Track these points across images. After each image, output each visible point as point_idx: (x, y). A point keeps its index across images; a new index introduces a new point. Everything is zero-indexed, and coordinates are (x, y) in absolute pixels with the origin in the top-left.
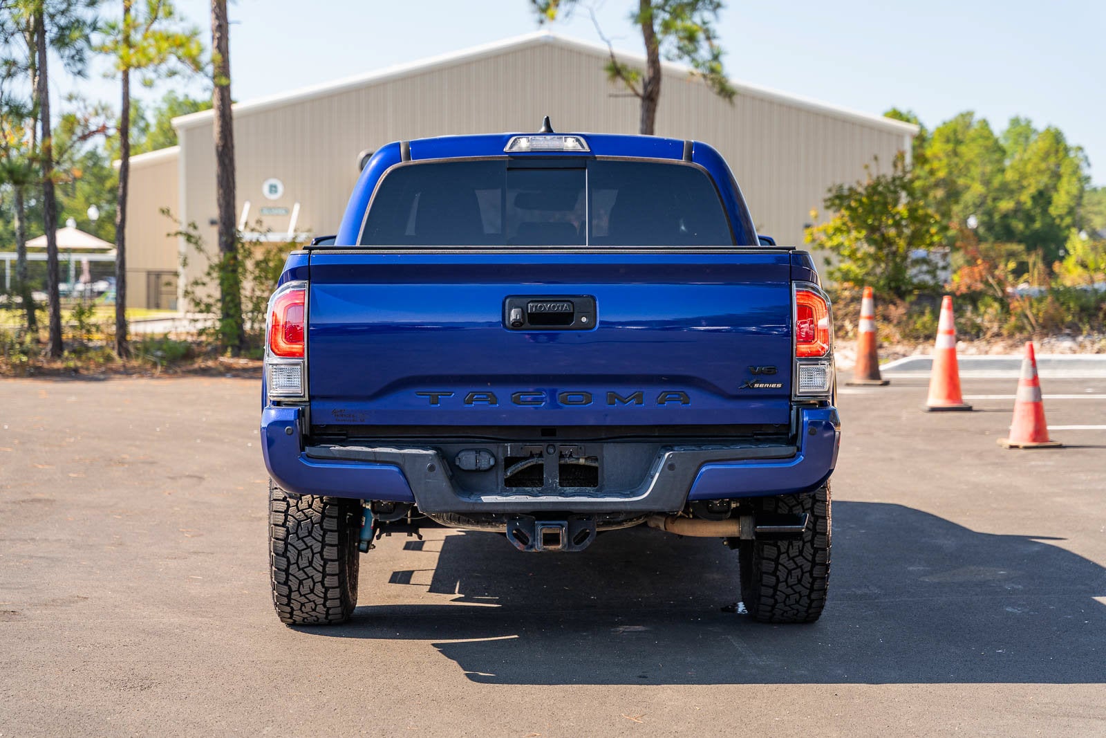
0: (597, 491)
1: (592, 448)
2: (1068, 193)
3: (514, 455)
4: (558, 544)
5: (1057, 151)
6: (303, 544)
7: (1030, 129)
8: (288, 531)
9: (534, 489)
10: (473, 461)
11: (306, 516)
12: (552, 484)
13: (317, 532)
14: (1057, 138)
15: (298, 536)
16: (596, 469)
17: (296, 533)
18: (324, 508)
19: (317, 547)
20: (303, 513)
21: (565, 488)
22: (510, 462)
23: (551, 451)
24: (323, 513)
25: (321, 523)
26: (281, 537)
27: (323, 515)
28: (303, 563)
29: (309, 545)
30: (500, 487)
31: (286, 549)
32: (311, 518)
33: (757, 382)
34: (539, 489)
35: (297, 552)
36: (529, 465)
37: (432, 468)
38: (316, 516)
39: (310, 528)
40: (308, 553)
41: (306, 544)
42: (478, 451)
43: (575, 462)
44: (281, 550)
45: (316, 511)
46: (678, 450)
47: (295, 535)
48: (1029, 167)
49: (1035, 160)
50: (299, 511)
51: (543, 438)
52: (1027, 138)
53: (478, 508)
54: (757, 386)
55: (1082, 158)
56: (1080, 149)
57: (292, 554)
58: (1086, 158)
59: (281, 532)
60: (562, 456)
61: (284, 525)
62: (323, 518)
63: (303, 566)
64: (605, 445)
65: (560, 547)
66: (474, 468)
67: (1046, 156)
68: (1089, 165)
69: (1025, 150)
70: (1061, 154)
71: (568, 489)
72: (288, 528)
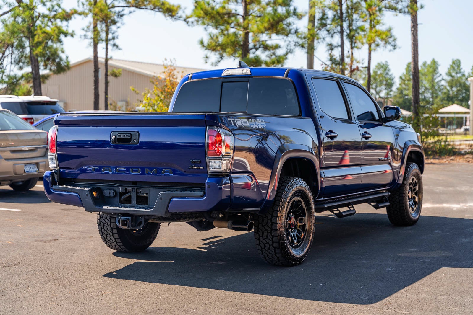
1: (147, 190)
3: (122, 192)
4: (126, 226)
6: (105, 221)
10: (108, 193)
12: (133, 203)
16: (148, 197)
17: (103, 217)
22: (121, 194)
23: (134, 190)
28: (106, 228)
30: (118, 203)
33: (194, 166)
34: (129, 205)
36: (127, 196)
37: (87, 195)
42: (110, 189)
43: (143, 195)
51: (131, 186)
54: (194, 168)
60: (137, 192)
64: (151, 189)
66: (108, 196)
71: (139, 206)
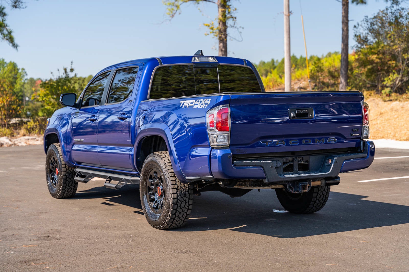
0: (309, 172)
1: (306, 158)
2: (20, 84)
3: (285, 161)
5: (15, 70)
6: (183, 199)
7: (4, 62)
8: (178, 195)
9: (292, 172)
11: (184, 189)
12: (296, 170)
13: (187, 195)
14: (14, 66)
15: (181, 197)
16: (308, 165)
17: (181, 196)
18: (189, 186)
19: (187, 200)
20: (182, 188)
21: (300, 172)
22: (284, 163)
23: (296, 159)
24: (189, 188)
25: (188, 192)
26: (176, 198)
27: (189, 189)
28: (182, 206)
29: (185, 199)
30: (282, 173)
31: (177, 202)
32: (185, 190)
34: (293, 172)
35: (181, 202)
36: (289, 164)
37: (272, 167)
38: (187, 189)
39: (185, 193)
40: (184, 203)
41: (184, 199)
42: (277, 161)
43: (301, 163)
44: (175, 202)
45: (187, 188)
46: (338, 157)
47: (180, 196)
48: (5, 75)
49: (7, 73)
50: (181, 188)
51: (292, 155)
52: (3, 65)
53: (285, 180)
54: (353, 135)
55: (24, 72)
56: (23, 69)
57: (179, 204)
58: (26, 72)
59: (176, 195)
60: (298, 161)
61: (176, 193)
62: (189, 190)
63: (182, 207)
64: (310, 156)
65: (307, 190)
66: (276, 166)
67: (11, 72)
68: (27, 75)
69: (4, 70)
70: (16, 71)
72: (178, 194)
